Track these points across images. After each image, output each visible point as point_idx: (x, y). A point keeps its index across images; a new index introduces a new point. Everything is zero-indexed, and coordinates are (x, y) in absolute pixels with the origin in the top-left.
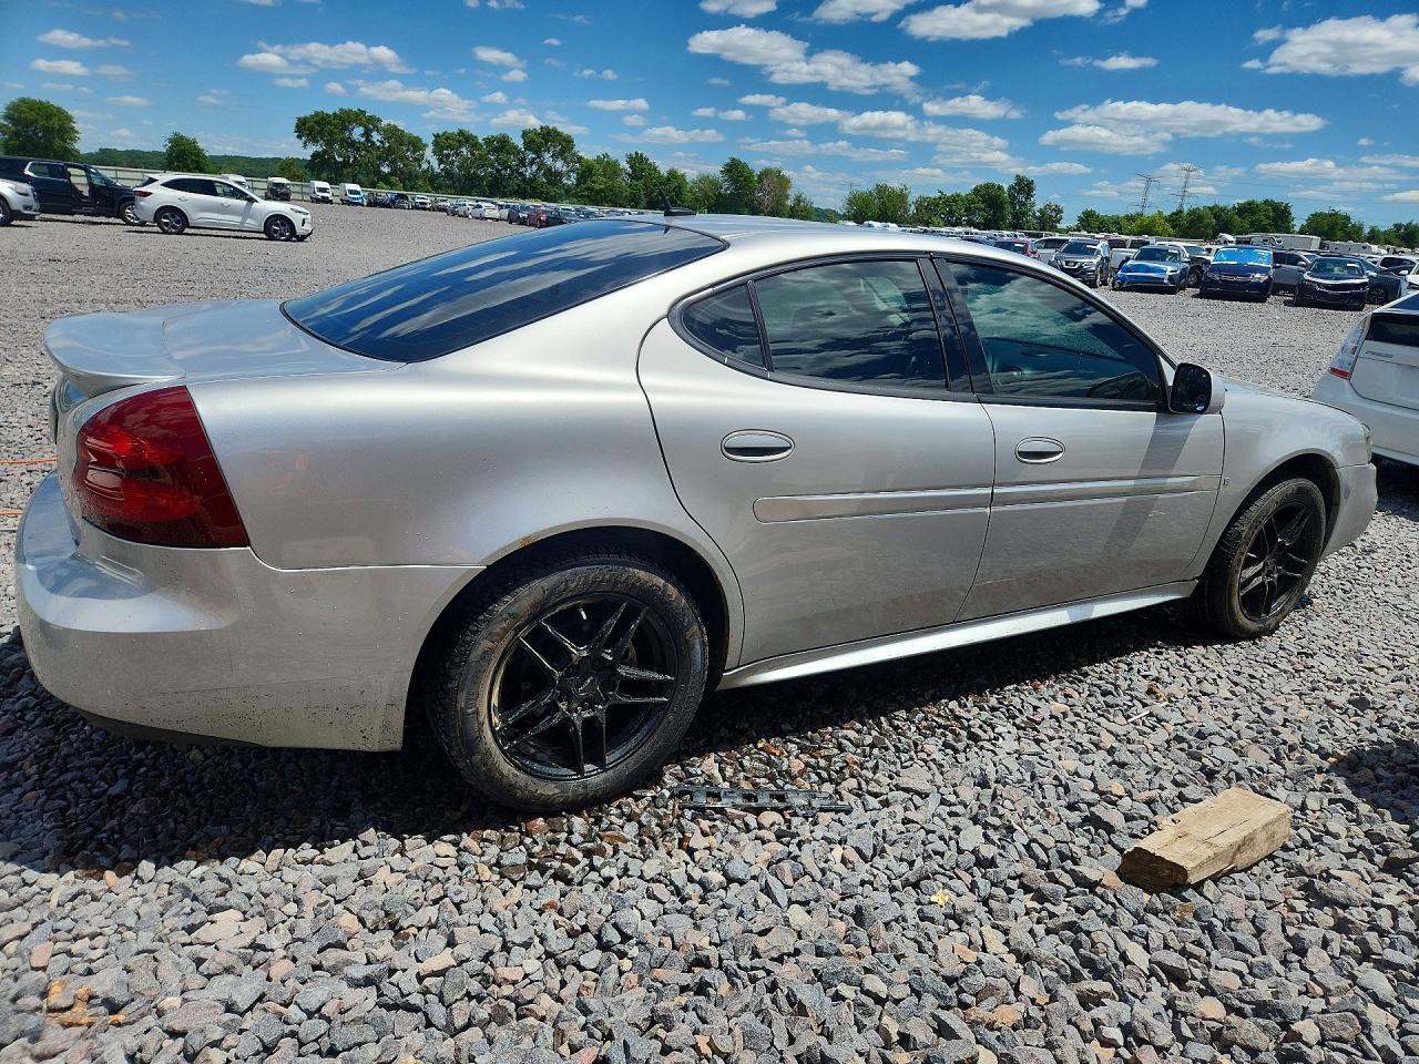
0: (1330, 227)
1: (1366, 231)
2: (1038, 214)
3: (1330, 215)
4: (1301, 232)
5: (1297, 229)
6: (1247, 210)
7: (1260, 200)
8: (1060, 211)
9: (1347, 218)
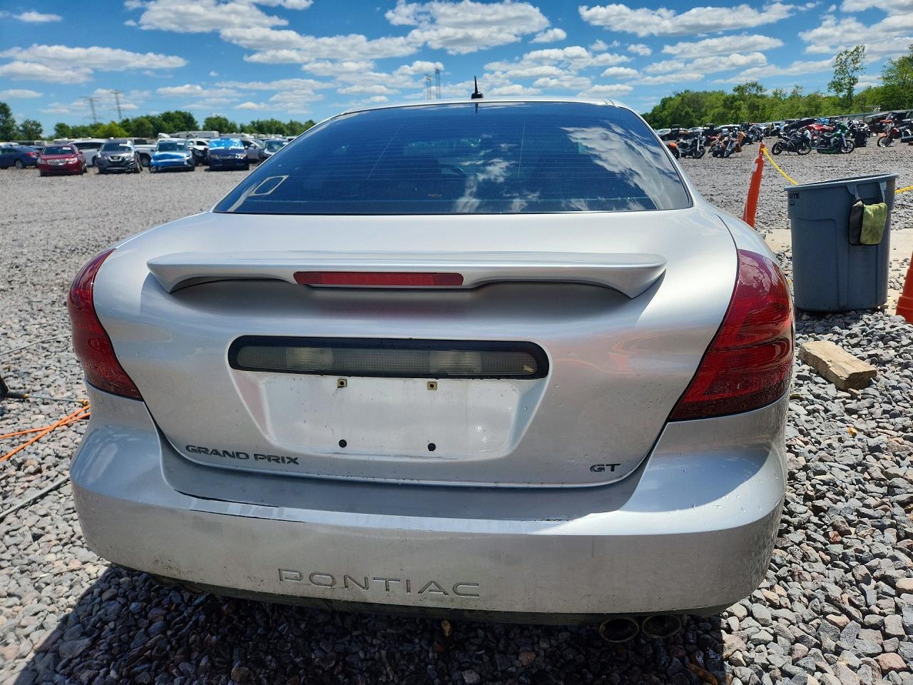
0: (219, 126)
1: (238, 127)
2: (21, 128)
3: (216, 119)
4: (204, 130)
5: (201, 128)
6: (167, 117)
7: (173, 111)
8: (39, 125)
9: (225, 120)
